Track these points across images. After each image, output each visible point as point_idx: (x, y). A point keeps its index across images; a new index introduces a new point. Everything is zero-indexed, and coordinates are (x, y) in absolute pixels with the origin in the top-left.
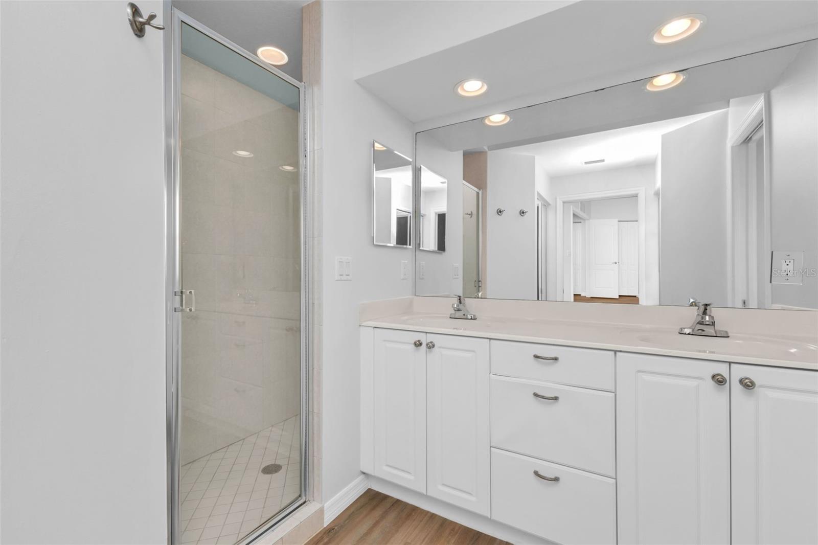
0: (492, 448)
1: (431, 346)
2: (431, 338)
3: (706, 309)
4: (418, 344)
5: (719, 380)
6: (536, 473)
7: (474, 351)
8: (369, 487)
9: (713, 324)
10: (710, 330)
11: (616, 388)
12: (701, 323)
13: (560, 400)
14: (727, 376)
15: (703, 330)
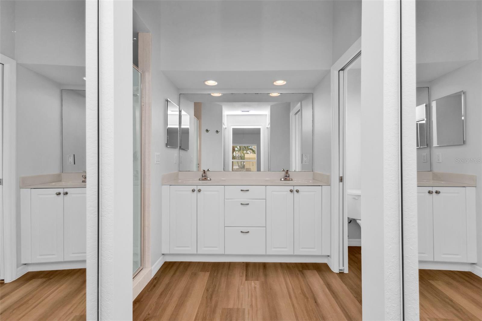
0: (225, 228)
1: (199, 191)
2: (199, 187)
3: (287, 172)
4: (193, 191)
5: (291, 191)
6: (242, 232)
7: (218, 191)
8: (165, 261)
9: (289, 176)
10: (288, 178)
11: (266, 198)
12: (286, 176)
13: (249, 204)
14: (293, 189)
15: (286, 179)
